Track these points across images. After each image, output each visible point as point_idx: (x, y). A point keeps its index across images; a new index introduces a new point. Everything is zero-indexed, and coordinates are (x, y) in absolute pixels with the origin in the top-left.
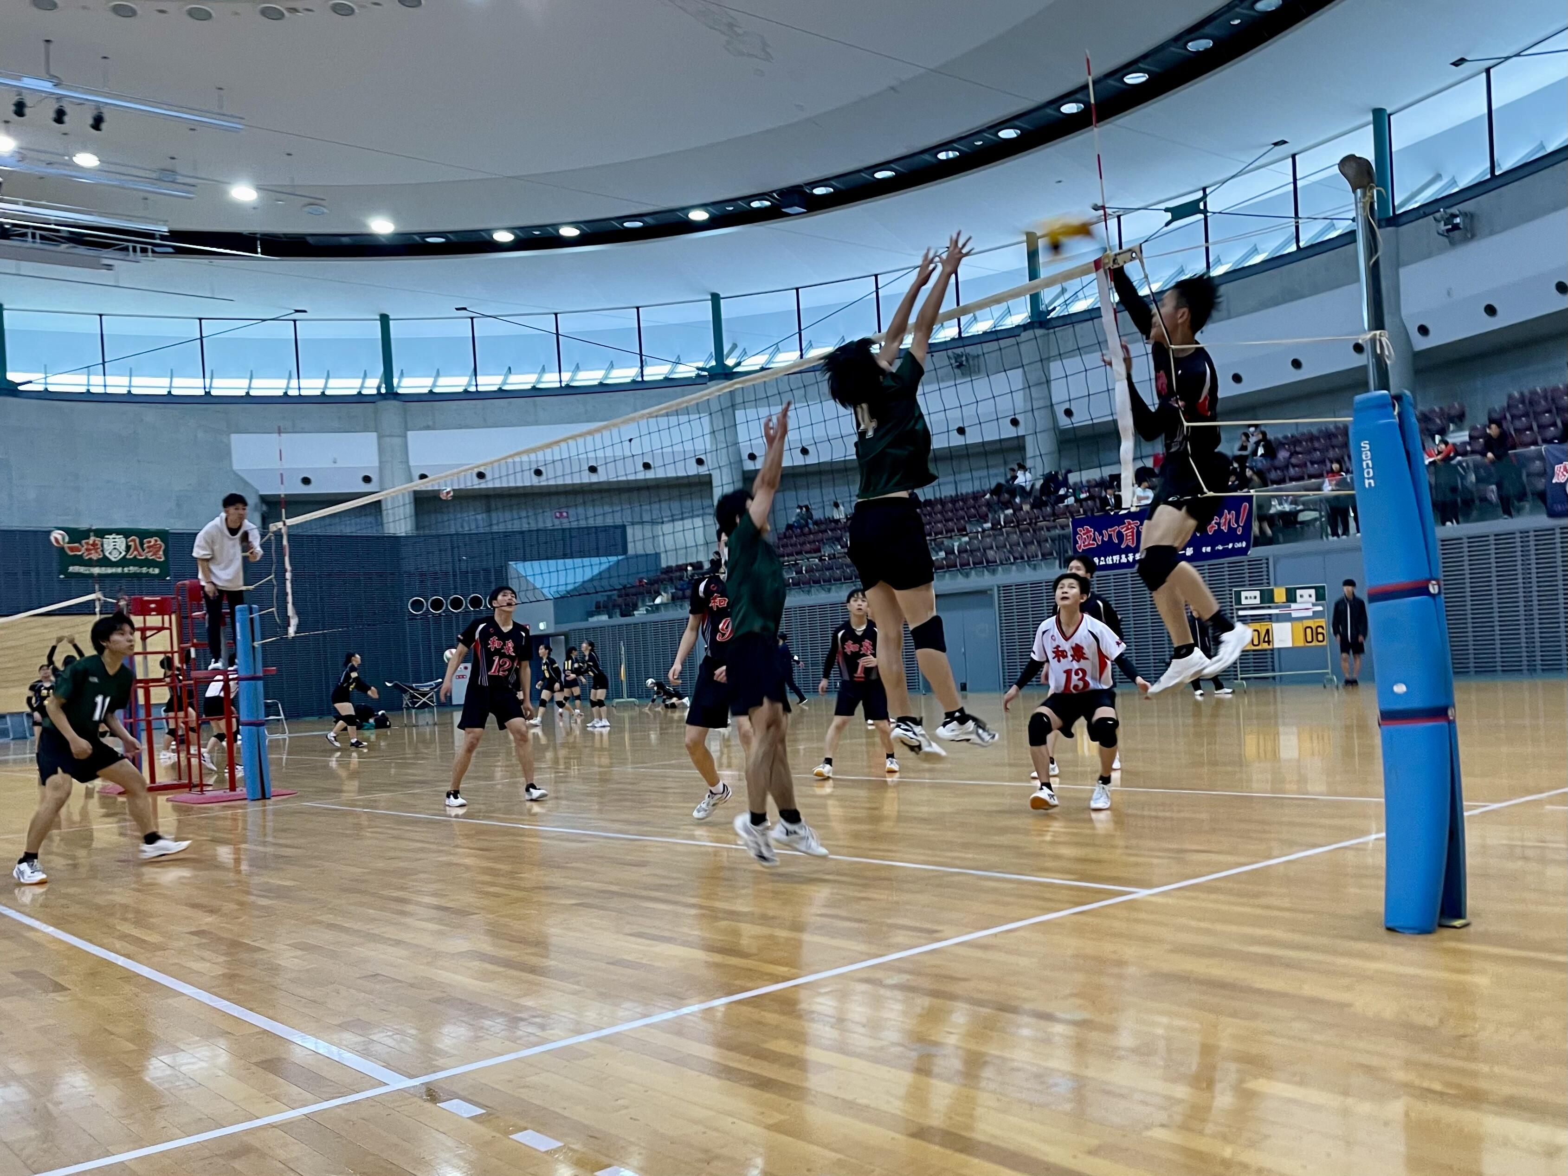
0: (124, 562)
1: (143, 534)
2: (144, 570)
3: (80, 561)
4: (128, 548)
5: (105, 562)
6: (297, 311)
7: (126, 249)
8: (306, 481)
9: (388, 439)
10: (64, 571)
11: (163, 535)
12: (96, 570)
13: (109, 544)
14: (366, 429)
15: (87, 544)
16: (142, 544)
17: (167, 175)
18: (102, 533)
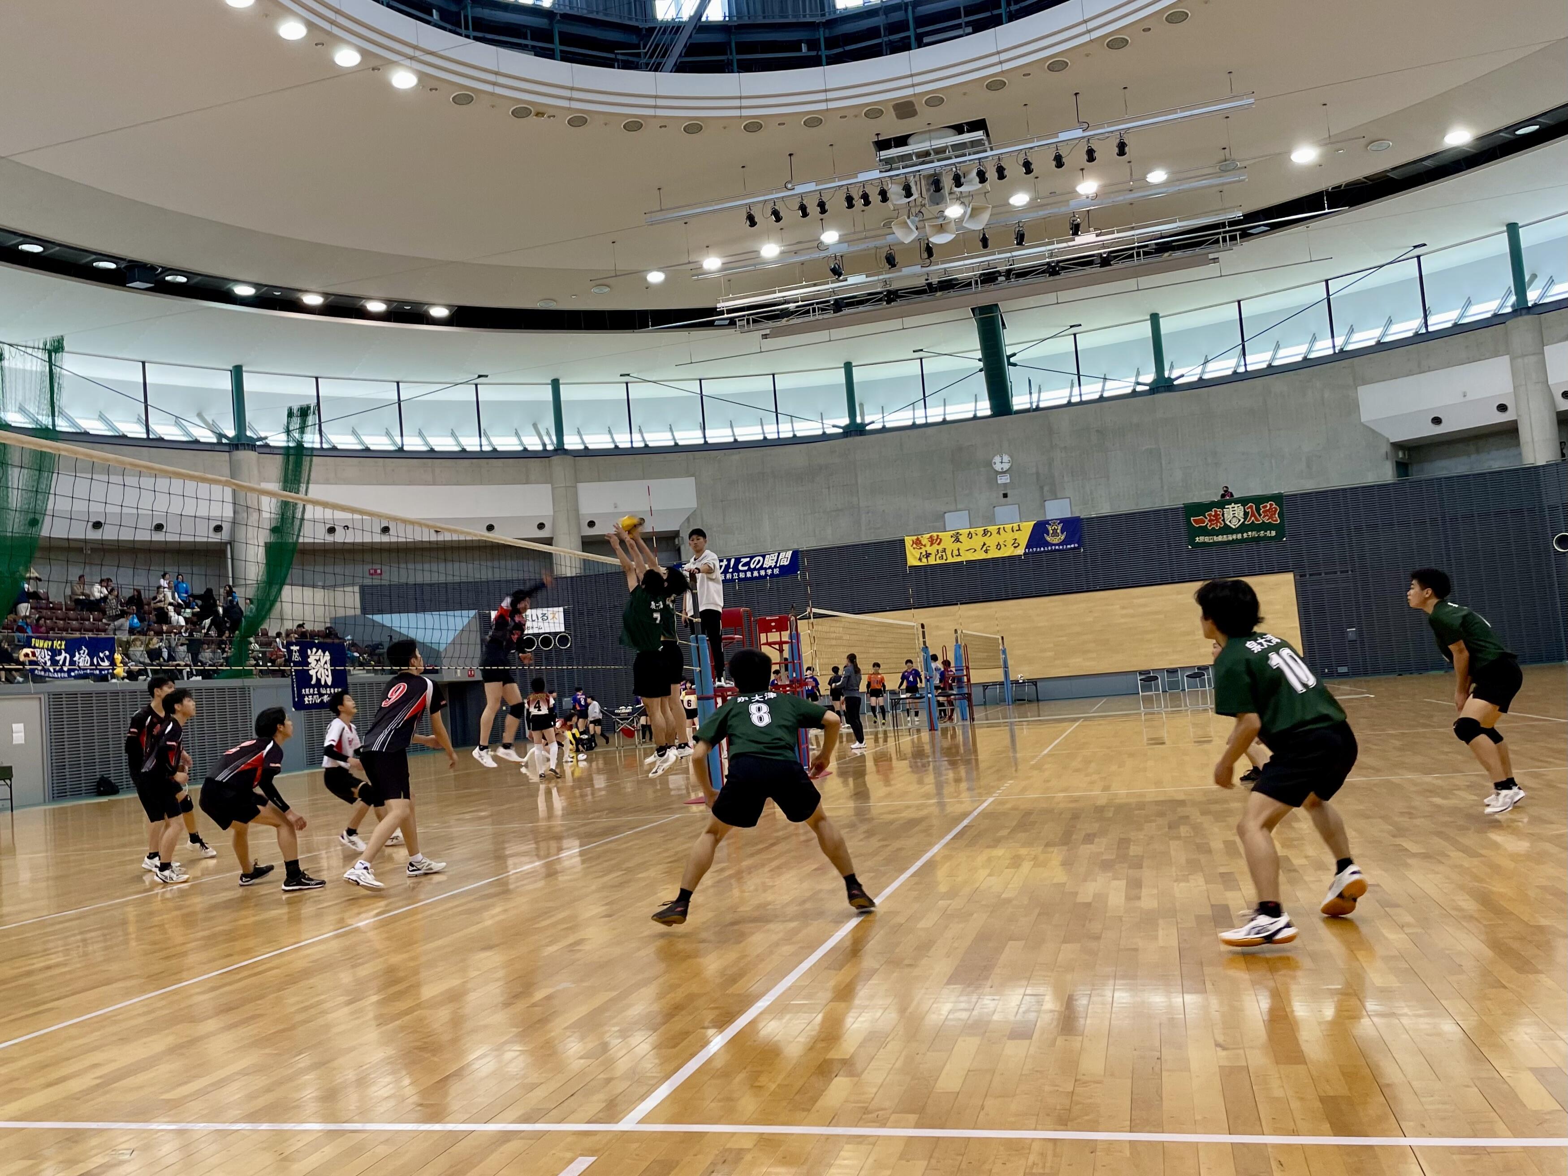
0: (1242, 528)
1: (1259, 500)
2: (1262, 533)
3: (1204, 531)
4: (1246, 514)
5: (1227, 530)
6: (1415, 247)
7: (1217, 241)
8: (1437, 421)
9: (1520, 360)
10: (1192, 542)
11: (1278, 498)
12: (1220, 538)
13: (1229, 514)
14: (1496, 354)
15: (1210, 515)
16: (1258, 510)
17: (1226, 165)
18: (1221, 504)
